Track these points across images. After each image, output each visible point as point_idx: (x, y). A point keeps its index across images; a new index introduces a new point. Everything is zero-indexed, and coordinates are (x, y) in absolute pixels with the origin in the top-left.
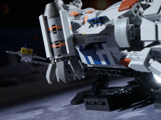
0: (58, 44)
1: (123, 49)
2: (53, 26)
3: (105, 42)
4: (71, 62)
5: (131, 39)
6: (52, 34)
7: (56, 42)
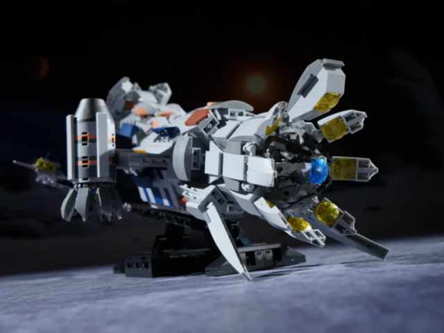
0: (86, 162)
1: (183, 183)
2: (83, 133)
3: (165, 169)
4: (100, 190)
5: (193, 168)
6: (80, 145)
7: (83, 158)
